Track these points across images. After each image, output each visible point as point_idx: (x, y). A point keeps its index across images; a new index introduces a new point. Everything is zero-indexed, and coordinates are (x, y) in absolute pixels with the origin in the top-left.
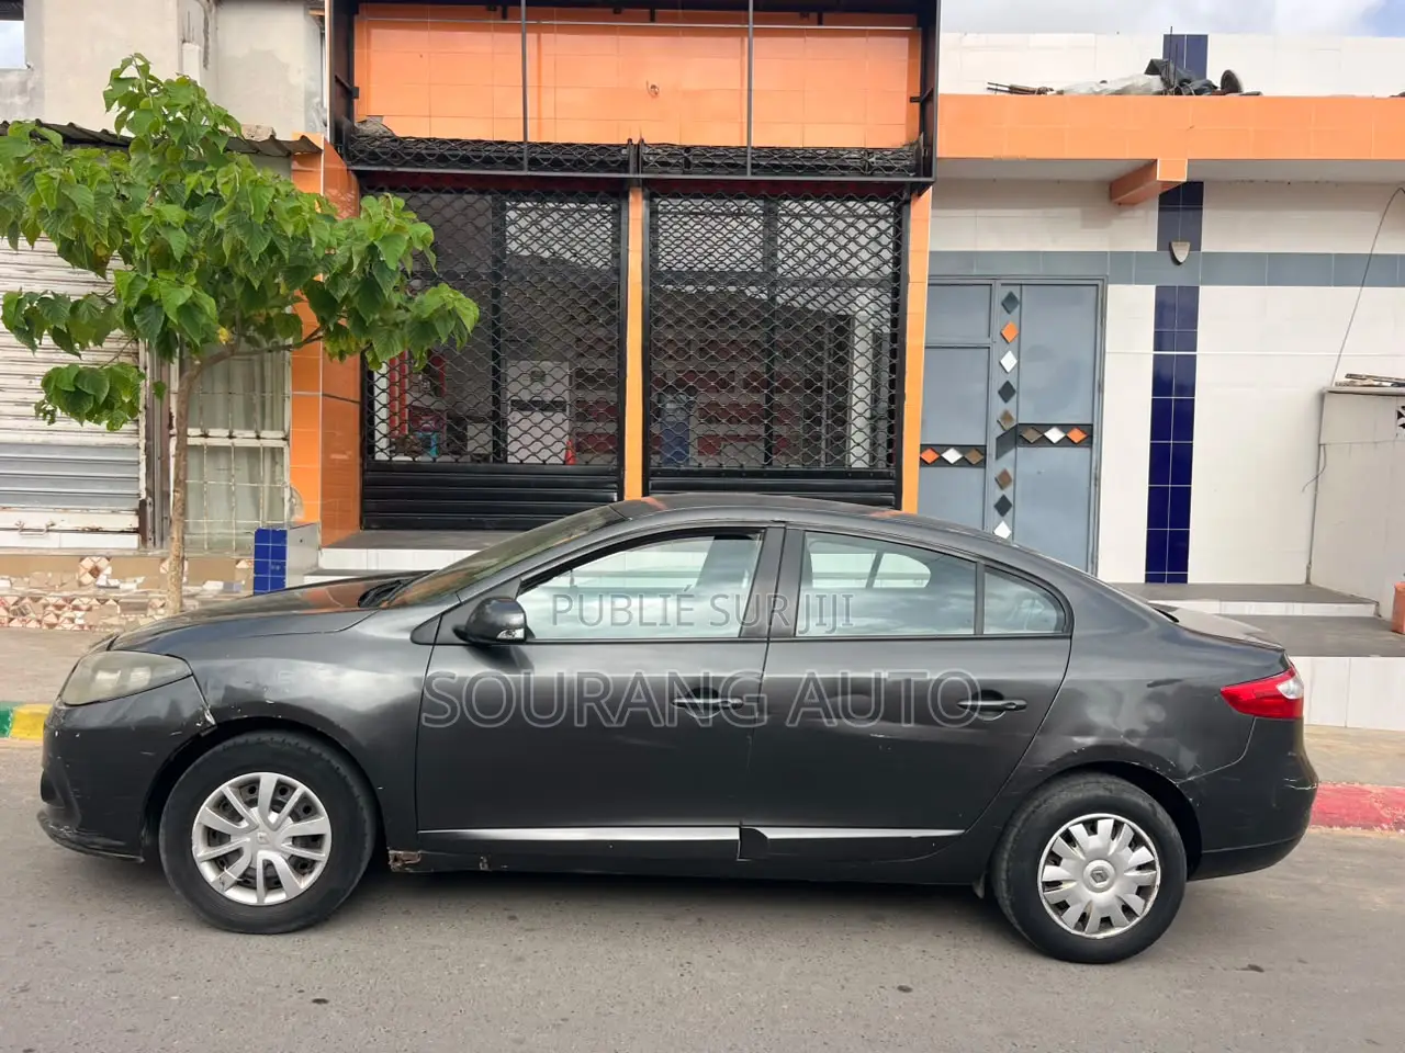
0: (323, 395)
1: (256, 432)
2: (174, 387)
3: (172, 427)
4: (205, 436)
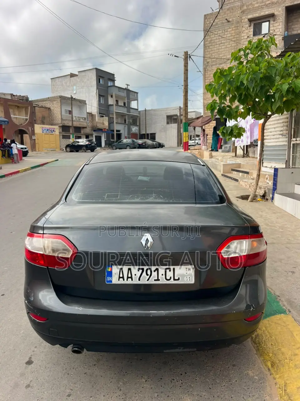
2: (293, 127)
3: (291, 138)
4: (296, 140)
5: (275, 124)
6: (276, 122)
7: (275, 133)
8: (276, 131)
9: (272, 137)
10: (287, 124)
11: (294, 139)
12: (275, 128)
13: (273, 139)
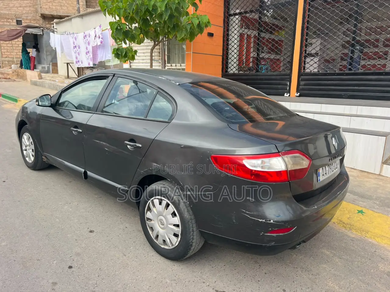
0: (192, 53)
1: (180, 64)
2: (166, 53)
3: (166, 64)
4: (171, 66)
5: (143, 49)
6: (145, 48)
7: (145, 58)
8: (145, 56)
9: (141, 61)
10: (158, 50)
11: (169, 65)
12: (144, 53)
13: (143, 63)
